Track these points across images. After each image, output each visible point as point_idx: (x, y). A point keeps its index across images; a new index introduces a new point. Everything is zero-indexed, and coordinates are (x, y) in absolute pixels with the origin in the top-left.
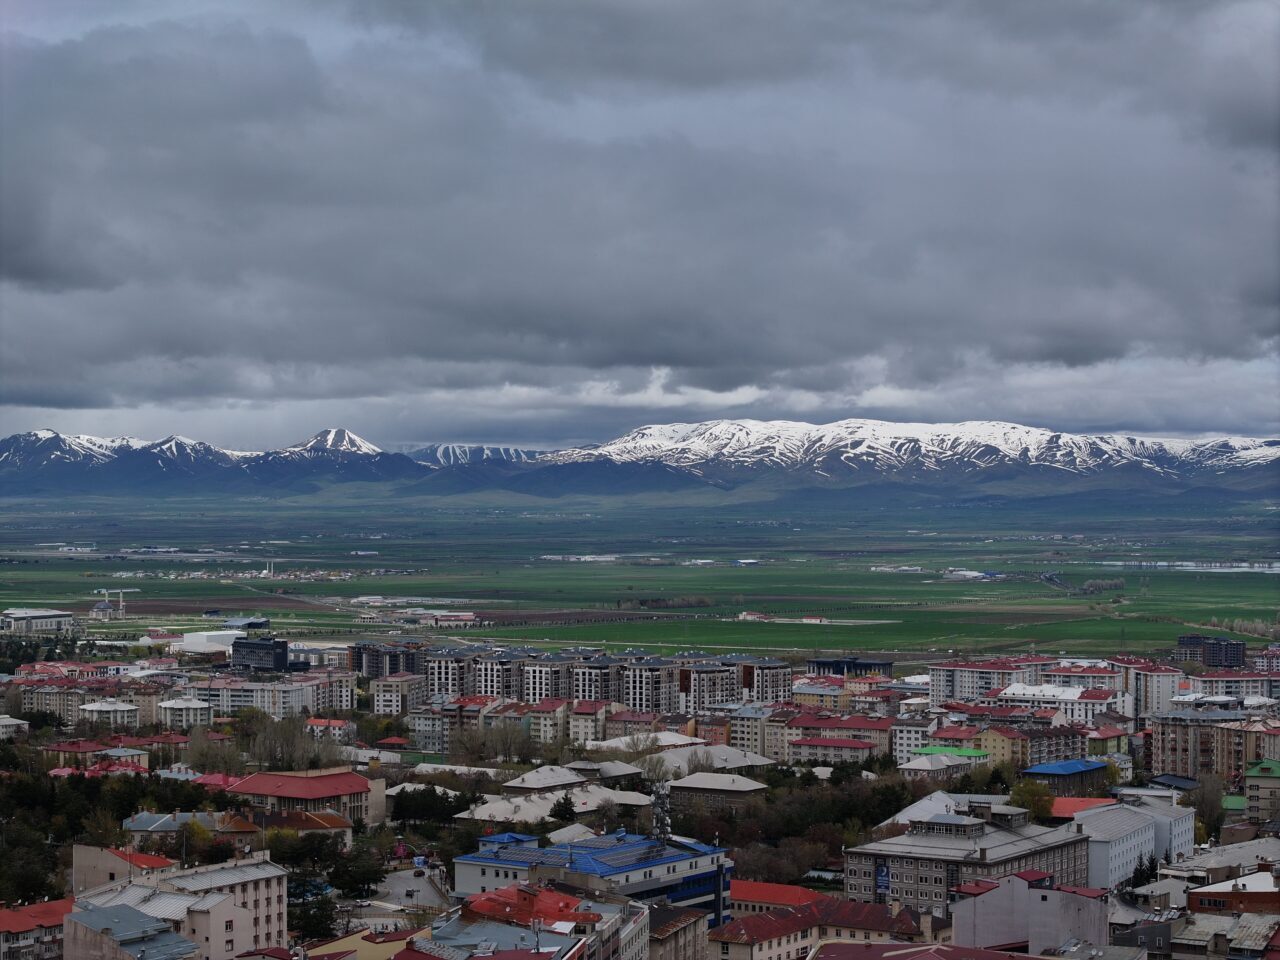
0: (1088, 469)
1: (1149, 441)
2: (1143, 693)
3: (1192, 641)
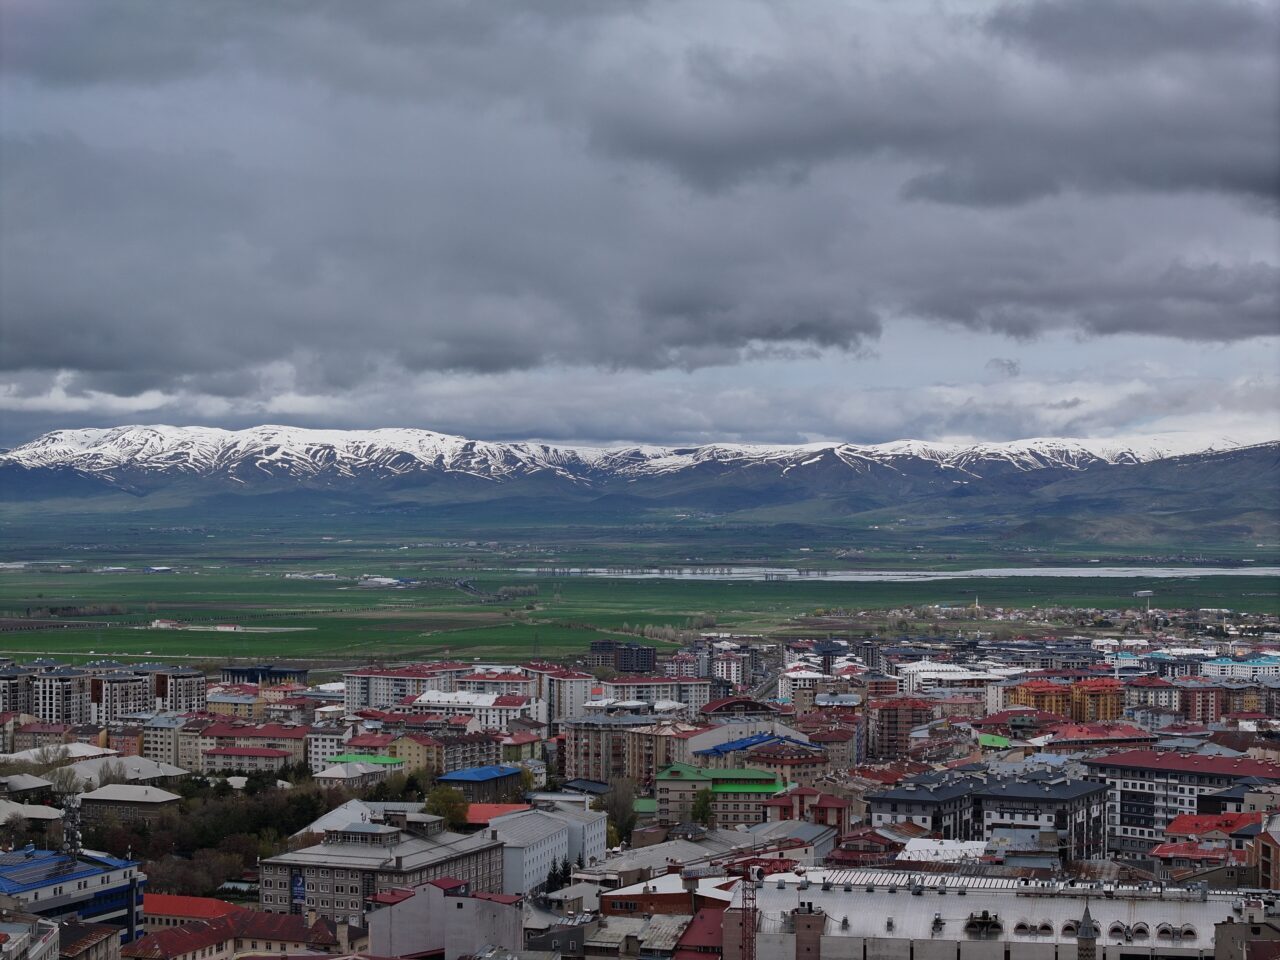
0: (502, 476)
1: (563, 449)
2: (556, 699)
3: (604, 647)
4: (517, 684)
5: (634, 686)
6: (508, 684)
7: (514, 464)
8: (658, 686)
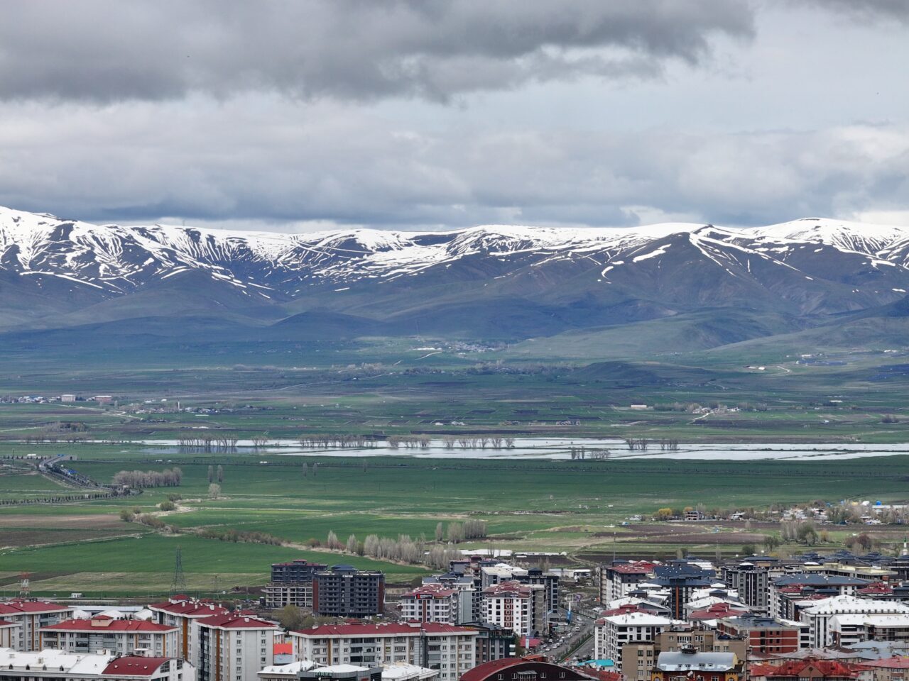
0: (119, 282)
1: (223, 234)
2: (212, 662)
3: (294, 573)
4: (145, 636)
5: (346, 640)
6: (130, 636)
7: (140, 261)
8: (388, 639)
